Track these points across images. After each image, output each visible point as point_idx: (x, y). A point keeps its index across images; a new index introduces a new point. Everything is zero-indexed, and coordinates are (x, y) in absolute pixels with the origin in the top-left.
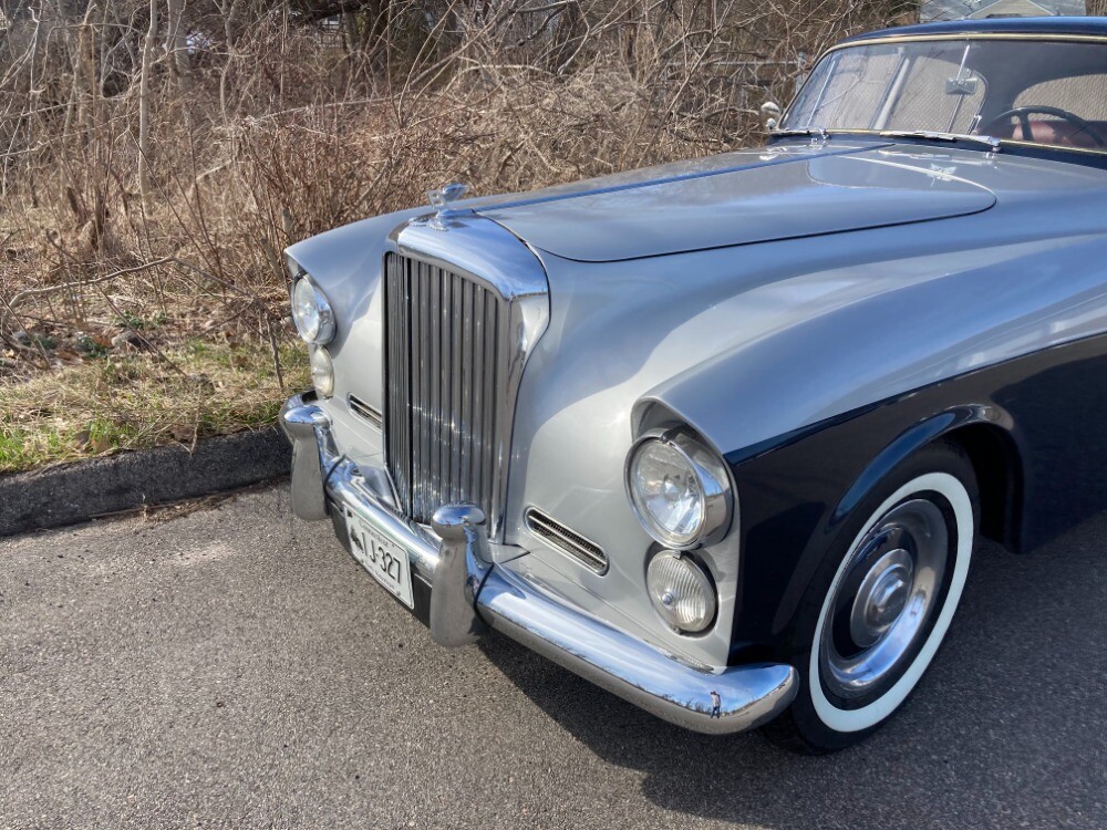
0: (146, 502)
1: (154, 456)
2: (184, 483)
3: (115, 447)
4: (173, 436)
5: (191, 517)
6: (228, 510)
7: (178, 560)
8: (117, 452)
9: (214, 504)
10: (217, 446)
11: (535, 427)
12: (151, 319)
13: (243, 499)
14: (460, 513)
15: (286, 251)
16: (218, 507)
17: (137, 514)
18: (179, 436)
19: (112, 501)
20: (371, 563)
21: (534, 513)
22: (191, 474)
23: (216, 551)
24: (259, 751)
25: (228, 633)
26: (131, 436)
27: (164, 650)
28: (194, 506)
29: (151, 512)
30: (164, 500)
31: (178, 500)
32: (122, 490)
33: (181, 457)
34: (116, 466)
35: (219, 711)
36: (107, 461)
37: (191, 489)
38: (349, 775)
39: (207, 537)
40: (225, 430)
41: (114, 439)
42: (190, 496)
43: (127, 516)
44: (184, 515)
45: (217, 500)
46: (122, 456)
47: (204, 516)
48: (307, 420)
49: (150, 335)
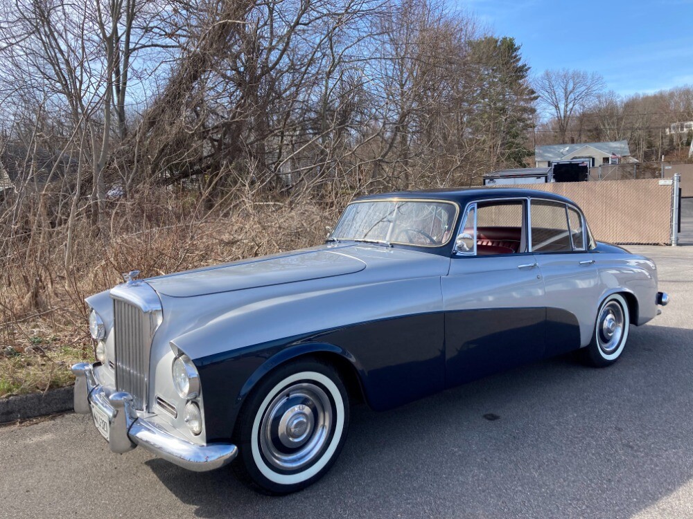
0: (20, 418)
1: (27, 397)
2: (39, 409)
3: (9, 393)
4: (38, 388)
5: (39, 425)
6: (58, 421)
7: (28, 441)
8: (10, 396)
9: (53, 418)
10: (59, 392)
11: (157, 362)
12: (48, 339)
13: (67, 416)
14: (121, 395)
15: (86, 300)
16: (54, 420)
17: (14, 424)
18: (41, 388)
19: (4, 418)
20: (101, 429)
21: (159, 398)
22: (44, 405)
23: (47, 437)
24: (38, 506)
25: (40, 467)
26: (17, 388)
27: (10, 473)
28: (43, 419)
29: (21, 423)
30: (29, 417)
31: (35, 417)
32: (9, 413)
33: (39, 397)
34: (8, 402)
35: (27, 494)
36: (4, 400)
37: (43, 411)
38: (73, 512)
39: (45, 431)
40: (64, 385)
41: (9, 390)
42: (41, 415)
43: (10, 425)
44: (37, 424)
45: (54, 417)
46: (12, 397)
47: (47, 423)
48: (82, 369)
49: (45, 346)
